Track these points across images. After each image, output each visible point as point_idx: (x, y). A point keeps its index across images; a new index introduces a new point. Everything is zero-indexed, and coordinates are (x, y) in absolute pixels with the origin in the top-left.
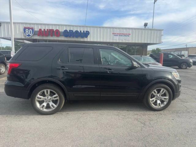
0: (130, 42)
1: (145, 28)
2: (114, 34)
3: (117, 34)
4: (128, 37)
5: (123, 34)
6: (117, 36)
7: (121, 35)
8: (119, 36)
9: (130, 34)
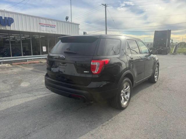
0: (56, 33)
1: (66, 21)
2: (41, 24)
3: (44, 24)
4: (54, 28)
5: (49, 25)
6: (44, 26)
7: (47, 26)
8: (46, 26)
9: (55, 26)
